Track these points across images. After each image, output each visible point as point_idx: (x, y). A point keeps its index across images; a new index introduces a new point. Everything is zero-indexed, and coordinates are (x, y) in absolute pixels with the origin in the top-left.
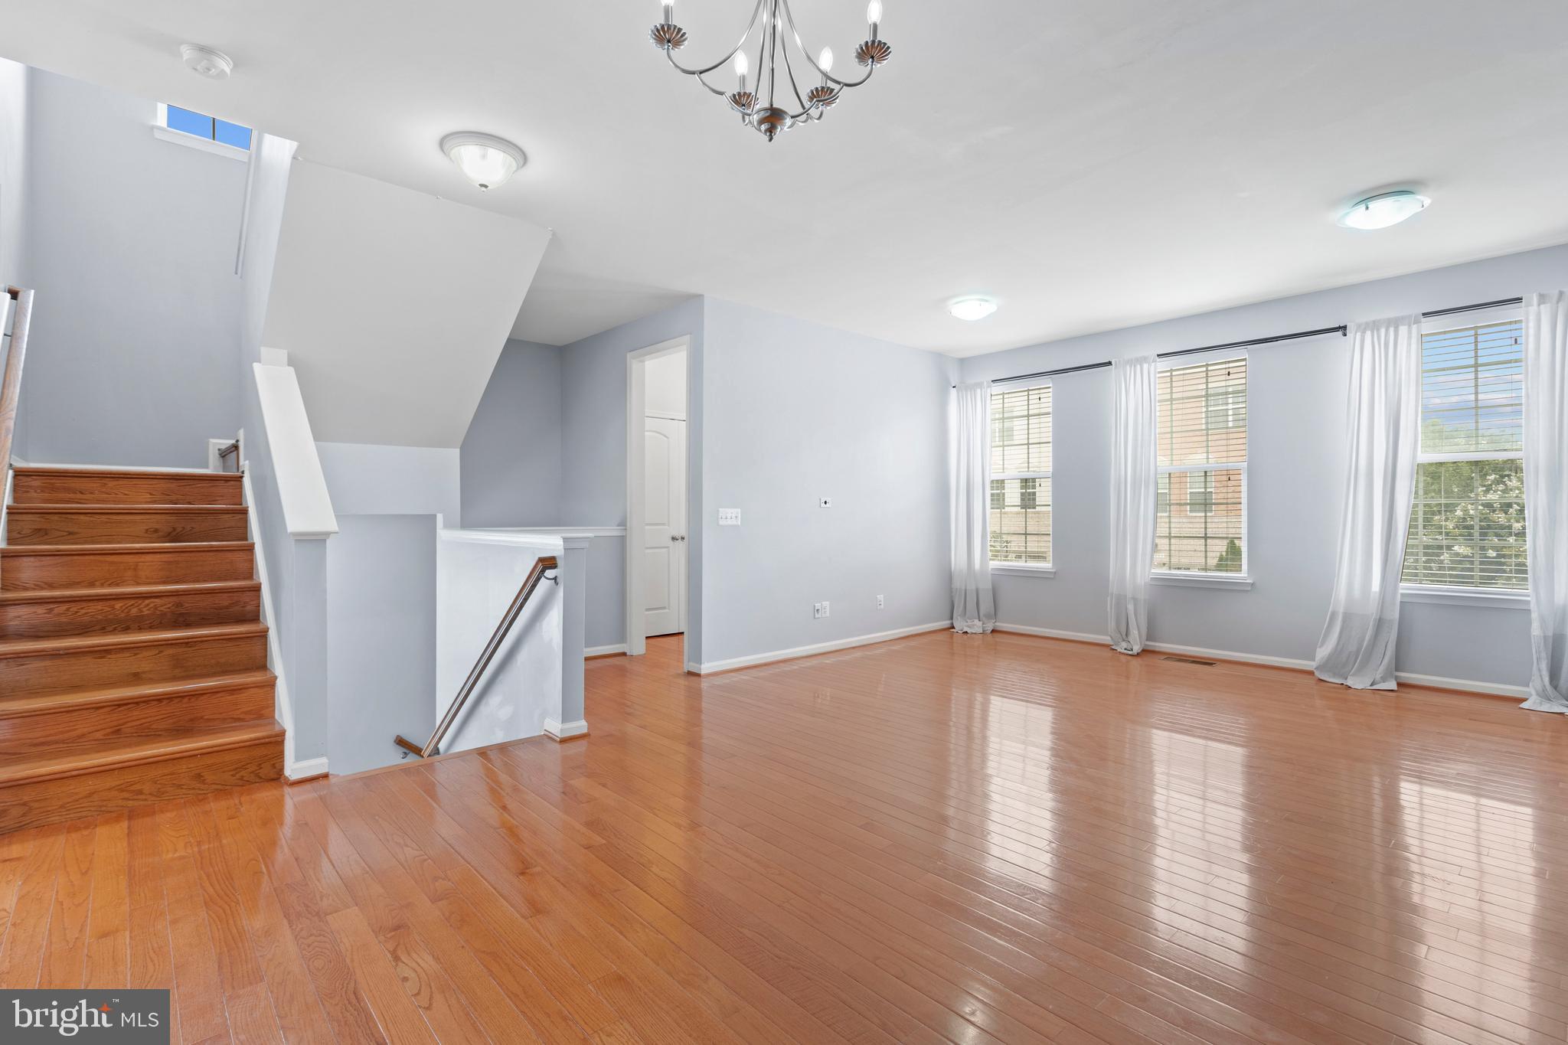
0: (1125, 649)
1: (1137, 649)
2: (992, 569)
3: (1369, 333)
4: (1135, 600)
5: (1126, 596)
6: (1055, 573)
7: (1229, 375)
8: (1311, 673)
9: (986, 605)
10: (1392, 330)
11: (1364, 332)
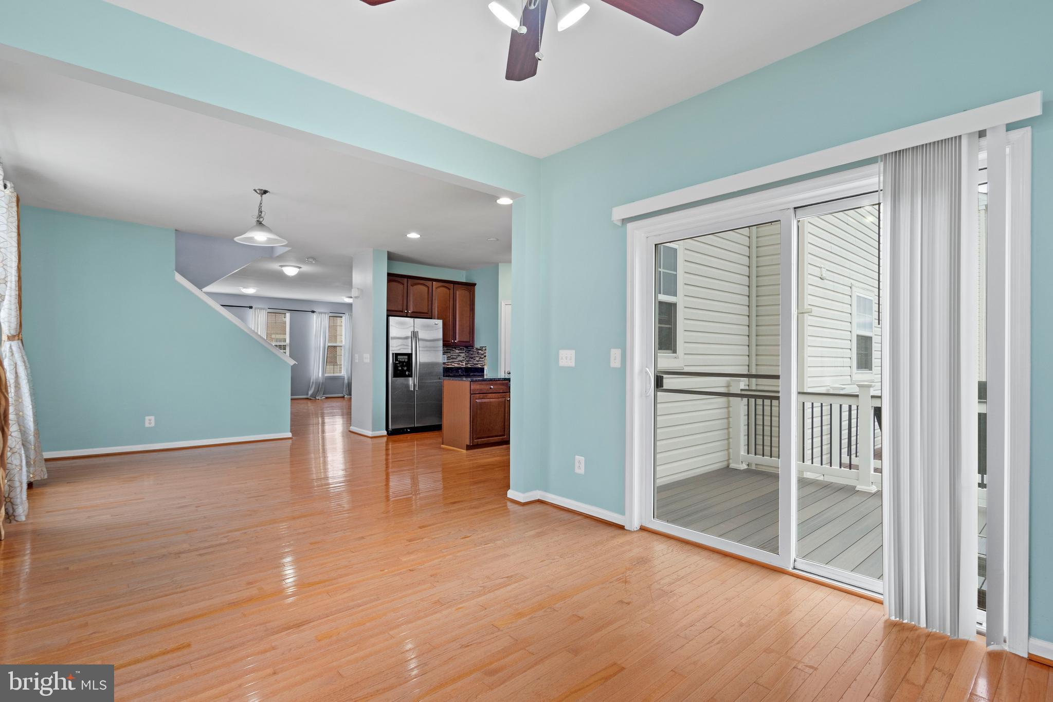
10: (324, 314)
11: (319, 314)
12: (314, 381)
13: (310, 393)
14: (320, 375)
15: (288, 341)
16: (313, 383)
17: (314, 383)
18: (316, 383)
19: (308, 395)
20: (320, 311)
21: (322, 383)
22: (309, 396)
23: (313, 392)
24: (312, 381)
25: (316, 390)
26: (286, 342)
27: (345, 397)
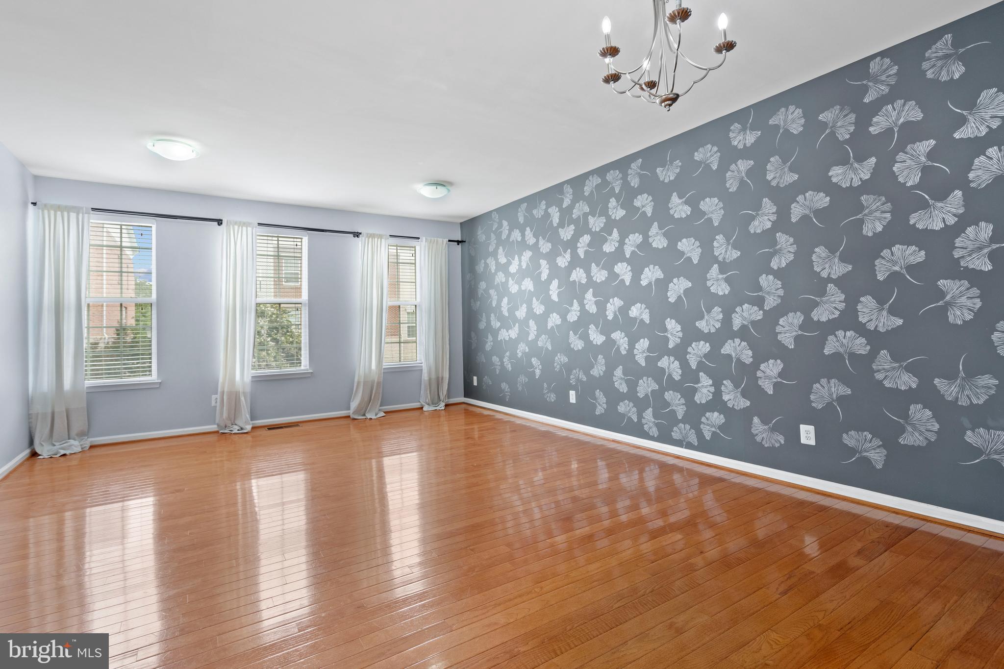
0: (238, 430)
1: (248, 428)
2: (87, 387)
3: (370, 239)
4: (244, 393)
5: (239, 392)
6: (160, 383)
7: (297, 245)
8: (349, 417)
9: (78, 424)
10: (379, 240)
11: (369, 238)
12: (362, 380)
13: (354, 405)
14: (374, 367)
15: (305, 296)
16: (359, 383)
17: (362, 384)
18: (365, 383)
19: (349, 409)
20: (371, 231)
21: (378, 383)
22: (350, 412)
23: (359, 404)
24: (356, 380)
25: (366, 399)
26: (300, 296)
27: (424, 409)
